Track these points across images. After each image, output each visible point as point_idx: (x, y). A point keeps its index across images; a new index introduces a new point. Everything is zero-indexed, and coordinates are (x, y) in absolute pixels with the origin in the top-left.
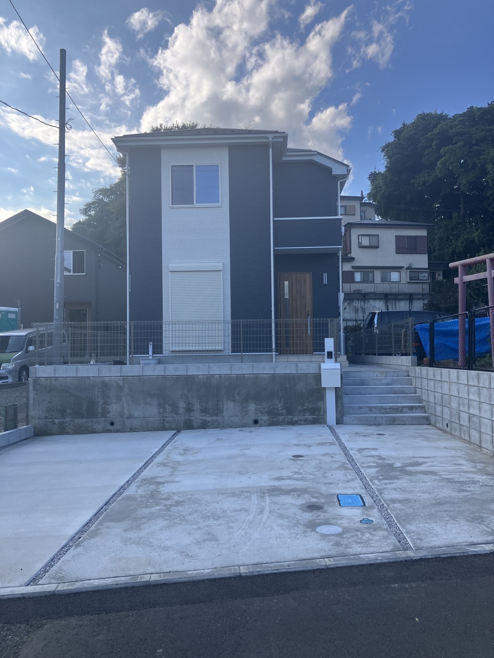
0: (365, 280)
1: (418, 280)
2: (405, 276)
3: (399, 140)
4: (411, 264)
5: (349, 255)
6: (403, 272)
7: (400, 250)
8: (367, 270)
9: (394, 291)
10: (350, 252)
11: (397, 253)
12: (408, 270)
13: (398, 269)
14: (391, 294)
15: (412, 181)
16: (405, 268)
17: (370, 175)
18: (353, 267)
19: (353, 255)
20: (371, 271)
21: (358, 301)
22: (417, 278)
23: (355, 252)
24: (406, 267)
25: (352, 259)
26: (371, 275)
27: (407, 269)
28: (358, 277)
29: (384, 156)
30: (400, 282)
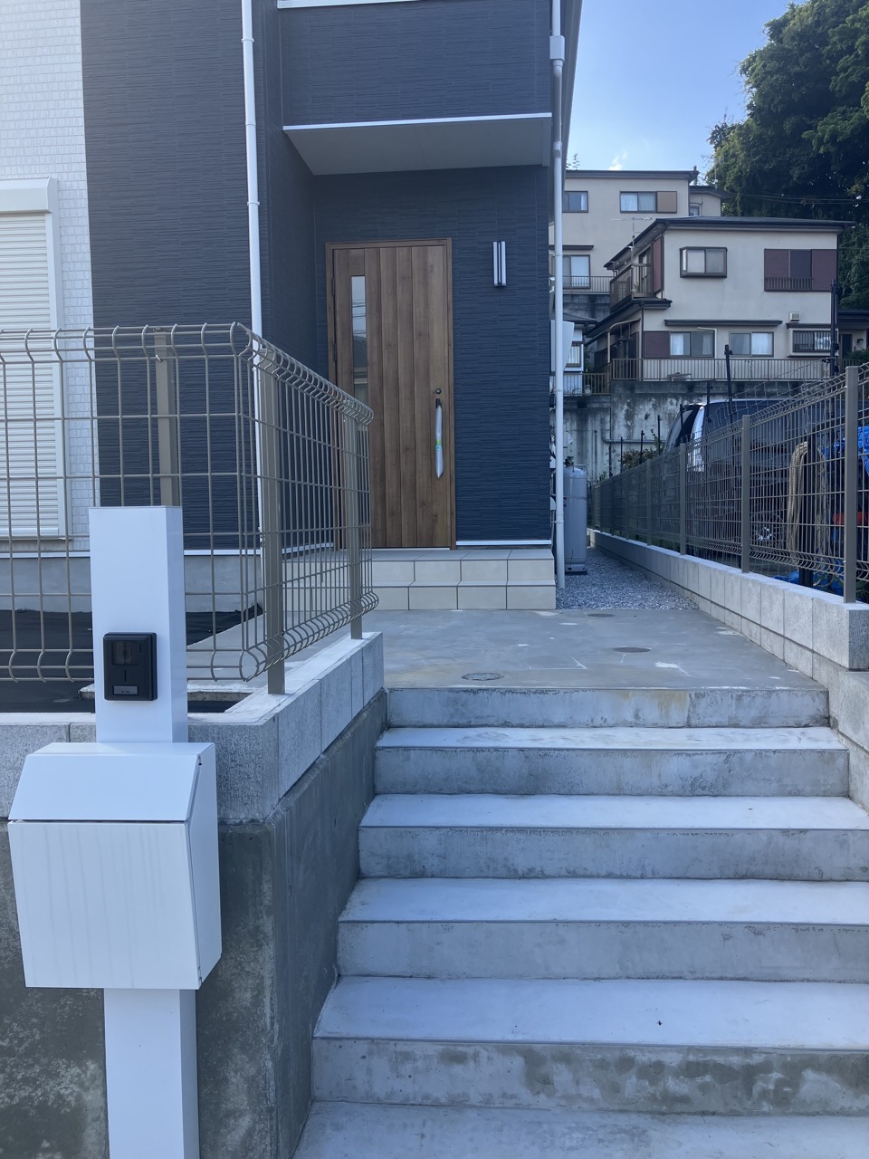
0: (692, 353)
1: (813, 351)
2: (784, 343)
3: (780, 41)
4: (798, 316)
5: (659, 296)
6: (780, 333)
7: (773, 283)
8: (698, 330)
9: (757, 376)
10: (661, 290)
11: (766, 290)
12: (791, 330)
13: (767, 325)
14: (752, 384)
15: (805, 135)
16: (784, 323)
17: (714, 132)
18: (667, 323)
19: (667, 294)
20: (707, 332)
21: (677, 399)
22: (810, 347)
23: (673, 288)
24: (786, 321)
25: (667, 303)
26: (707, 340)
27: (788, 326)
28: (678, 344)
29: (748, 83)
30: (773, 356)
